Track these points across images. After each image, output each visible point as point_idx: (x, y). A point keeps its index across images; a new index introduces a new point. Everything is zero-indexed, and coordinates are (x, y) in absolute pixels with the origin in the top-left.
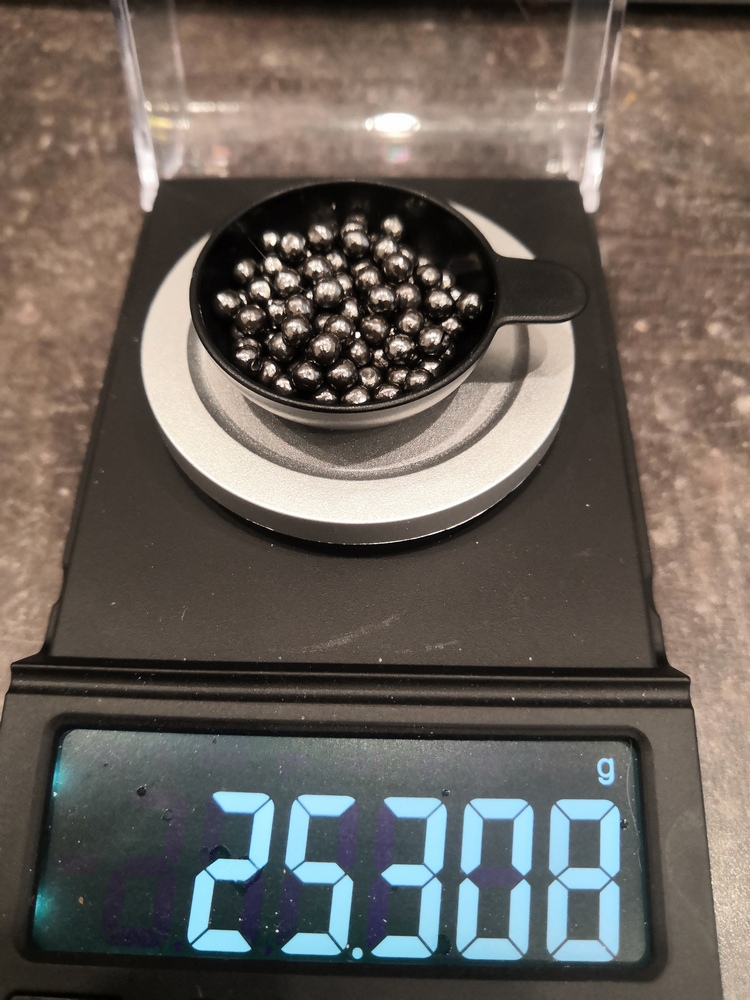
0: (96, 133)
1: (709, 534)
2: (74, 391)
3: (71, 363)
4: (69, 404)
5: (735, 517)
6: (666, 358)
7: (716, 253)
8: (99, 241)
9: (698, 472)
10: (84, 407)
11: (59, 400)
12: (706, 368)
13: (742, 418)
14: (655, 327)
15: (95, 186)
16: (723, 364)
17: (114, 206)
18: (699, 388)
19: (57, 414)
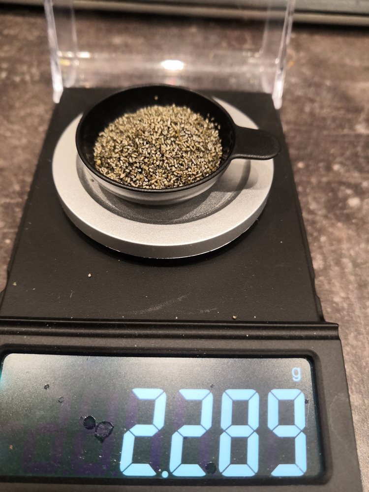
0: (29, 72)
1: (338, 263)
2: (14, 192)
3: (13, 179)
4: (12, 198)
5: (351, 255)
6: (314, 180)
7: (335, 133)
8: (29, 121)
9: (332, 233)
10: (20, 200)
11: (7, 196)
12: (333, 185)
13: (351, 208)
14: (307, 166)
15: (27, 96)
16: (341, 183)
17: (37, 105)
18: (330, 194)
19: (5, 203)
